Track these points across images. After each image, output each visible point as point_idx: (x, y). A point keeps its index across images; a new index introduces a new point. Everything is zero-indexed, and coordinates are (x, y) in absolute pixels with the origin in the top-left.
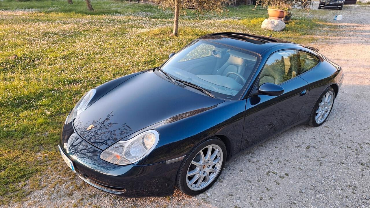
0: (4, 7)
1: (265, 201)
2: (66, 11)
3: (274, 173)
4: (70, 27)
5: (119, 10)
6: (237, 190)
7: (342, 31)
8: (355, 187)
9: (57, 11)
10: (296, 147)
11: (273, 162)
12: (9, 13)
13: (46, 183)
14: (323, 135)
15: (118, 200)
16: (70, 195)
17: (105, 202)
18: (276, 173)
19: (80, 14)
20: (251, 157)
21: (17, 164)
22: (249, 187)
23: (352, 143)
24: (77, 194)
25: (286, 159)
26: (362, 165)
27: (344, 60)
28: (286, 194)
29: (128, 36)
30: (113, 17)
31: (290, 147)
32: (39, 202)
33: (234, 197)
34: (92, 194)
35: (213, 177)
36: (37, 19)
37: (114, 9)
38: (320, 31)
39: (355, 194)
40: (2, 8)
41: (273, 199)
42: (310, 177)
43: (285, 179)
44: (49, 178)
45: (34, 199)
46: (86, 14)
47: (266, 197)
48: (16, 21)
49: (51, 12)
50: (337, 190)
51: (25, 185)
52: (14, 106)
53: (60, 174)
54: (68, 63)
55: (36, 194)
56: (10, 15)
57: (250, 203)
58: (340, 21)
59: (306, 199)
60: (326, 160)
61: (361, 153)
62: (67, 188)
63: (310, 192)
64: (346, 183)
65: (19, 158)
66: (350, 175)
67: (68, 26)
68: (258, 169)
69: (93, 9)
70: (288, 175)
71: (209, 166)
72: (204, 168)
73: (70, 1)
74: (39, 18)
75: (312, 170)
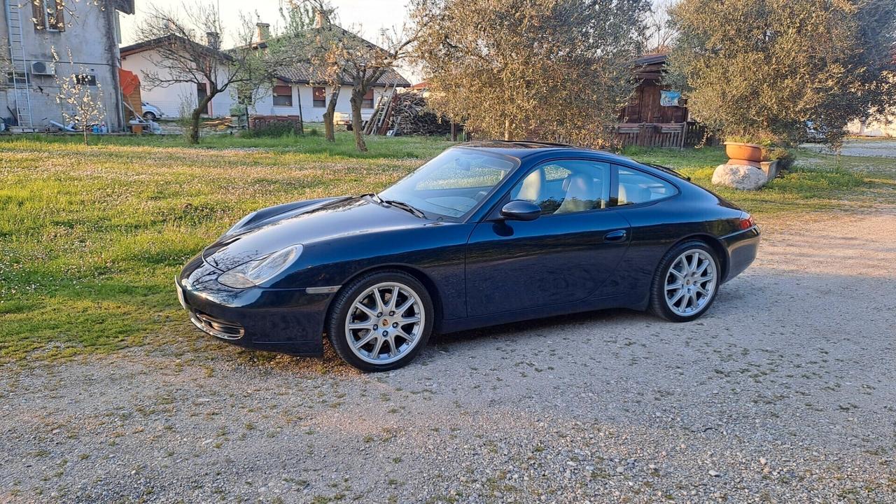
0: (207, 145)
1: (480, 390)
2: (313, 152)
3: (530, 365)
4: (308, 173)
5: (419, 151)
6: (445, 375)
8: (669, 394)
9: (297, 152)
10: (605, 341)
11: (542, 353)
12: (212, 152)
13: (152, 341)
14: (679, 333)
15: (244, 366)
16: (178, 355)
17: (224, 365)
18: (534, 365)
19: (337, 157)
20: (506, 345)
21: (123, 320)
22: (468, 375)
23: (731, 348)
24: (190, 356)
25: (568, 353)
26: (717, 373)
28: (526, 388)
31: (593, 341)
32: (131, 356)
33: (432, 381)
34: (210, 357)
35: (406, 349)
36: (255, 162)
37: (409, 150)
39: (659, 400)
40: (204, 145)
41: (498, 390)
42: (594, 375)
44: (158, 337)
45: (127, 353)
46: (351, 156)
47: (488, 386)
48: (216, 163)
49: (287, 152)
50: (628, 392)
51: (122, 340)
52: (153, 262)
55: (132, 349)
56: (211, 156)
57: (453, 389)
59: (558, 396)
60: (650, 361)
61: (734, 360)
62: (178, 348)
63: (574, 389)
64: (655, 388)
65: (130, 314)
66: (676, 381)
67: (306, 172)
68: (504, 358)
69: (366, 150)
70: (552, 369)
71: (395, 325)
72: (384, 325)
73: (331, 137)
74: (259, 161)
75: (606, 369)
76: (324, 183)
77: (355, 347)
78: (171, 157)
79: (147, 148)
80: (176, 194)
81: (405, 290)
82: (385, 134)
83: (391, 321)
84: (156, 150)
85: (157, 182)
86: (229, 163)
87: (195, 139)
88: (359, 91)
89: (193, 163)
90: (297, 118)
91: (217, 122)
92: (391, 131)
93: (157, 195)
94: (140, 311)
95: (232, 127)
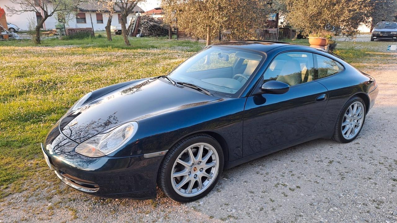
0: (45, 44)
1: (265, 212)
2: (103, 46)
3: (284, 185)
4: (103, 58)
5: (156, 45)
6: (236, 200)
7: (394, 60)
8: (381, 202)
9: (94, 47)
10: (316, 161)
11: (286, 174)
12: (49, 48)
13: (28, 187)
14: (351, 151)
15: (98, 205)
16: (49, 198)
17: (83, 206)
18: (286, 185)
19: (116, 49)
20: (261, 169)
21: (6, 169)
22: (250, 198)
23: (386, 160)
24: (57, 198)
25: (301, 173)
26: (394, 180)
27: (392, 84)
28: (293, 206)
29: (158, 65)
30: (149, 51)
31: (309, 162)
32: (14, 203)
33: (230, 206)
34: (72, 198)
35: (207, 184)
36: (73, 53)
37: (152, 44)
38: (369, 59)
39: (379, 209)
41: (276, 211)
42: (327, 190)
43: (295, 191)
44: (33, 182)
45: (11, 200)
46: (123, 48)
47: (268, 208)
48: (52, 54)
49: (89, 47)
50: (356, 204)
51: (7, 188)
52: (23, 121)
53: (46, 179)
54: (90, 86)
55: (14, 196)
56: (48, 51)
57: (247, 213)
58: (394, 51)
59: (317, 212)
60: (350, 175)
61: (395, 169)
62: (48, 192)
63: (323, 205)
64: (370, 198)
65: (11, 164)
66: (377, 190)
67: (101, 58)
68: (265, 181)
69: (130, 45)
70: (299, 188)
71: (201, 170)
72: (195, 171)
73: (110, 38)
74: (75, 52)
75: (330, 184)
76: (112, 64)
77: (177, 188)
78: (26, 52)
79: (12, 47)
80: (32, 74)
81: (207, 147)
82: (136, 36)
83: (199, 167)
84: (17, 48)
85: (20, 67)
86: (59, 54)
87: (38, 42)
88: (124, 14)
89: (39, 55)
90: (91, 29)
91: (49, 32)
92: (139, 35)
93: (20, 75)
94: (18, 160)
95: (57, 35)
